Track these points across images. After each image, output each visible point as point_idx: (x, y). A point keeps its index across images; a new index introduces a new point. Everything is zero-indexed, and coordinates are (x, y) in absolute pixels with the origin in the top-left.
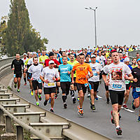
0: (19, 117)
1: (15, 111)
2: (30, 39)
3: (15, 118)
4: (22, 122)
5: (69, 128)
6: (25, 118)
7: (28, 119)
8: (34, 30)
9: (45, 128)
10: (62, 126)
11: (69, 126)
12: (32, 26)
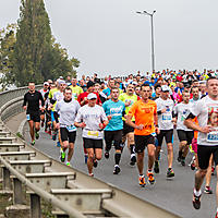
0: (35, 180)
1: (28, 170)
3: (28, 181)
4: (39, 188)
5: (111, 197)
6: (43, 181)
7: (48, 184)
8: (57, 45)
9: (75, 197)
10: (101, 194)
11: (112, 195)
12: (54, 40)
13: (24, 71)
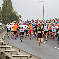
0: (7, 52)
1: (6, 49)
2: (13, 16)
3: (5, 53)
4: (9, 55)
5: (30, 57)
6: (10, 53)
7: (11, 53)
8: (14, 11)
12: (14, 10)
13: (5, 19)
